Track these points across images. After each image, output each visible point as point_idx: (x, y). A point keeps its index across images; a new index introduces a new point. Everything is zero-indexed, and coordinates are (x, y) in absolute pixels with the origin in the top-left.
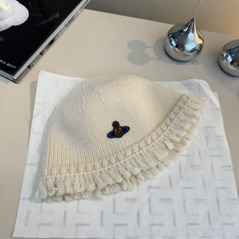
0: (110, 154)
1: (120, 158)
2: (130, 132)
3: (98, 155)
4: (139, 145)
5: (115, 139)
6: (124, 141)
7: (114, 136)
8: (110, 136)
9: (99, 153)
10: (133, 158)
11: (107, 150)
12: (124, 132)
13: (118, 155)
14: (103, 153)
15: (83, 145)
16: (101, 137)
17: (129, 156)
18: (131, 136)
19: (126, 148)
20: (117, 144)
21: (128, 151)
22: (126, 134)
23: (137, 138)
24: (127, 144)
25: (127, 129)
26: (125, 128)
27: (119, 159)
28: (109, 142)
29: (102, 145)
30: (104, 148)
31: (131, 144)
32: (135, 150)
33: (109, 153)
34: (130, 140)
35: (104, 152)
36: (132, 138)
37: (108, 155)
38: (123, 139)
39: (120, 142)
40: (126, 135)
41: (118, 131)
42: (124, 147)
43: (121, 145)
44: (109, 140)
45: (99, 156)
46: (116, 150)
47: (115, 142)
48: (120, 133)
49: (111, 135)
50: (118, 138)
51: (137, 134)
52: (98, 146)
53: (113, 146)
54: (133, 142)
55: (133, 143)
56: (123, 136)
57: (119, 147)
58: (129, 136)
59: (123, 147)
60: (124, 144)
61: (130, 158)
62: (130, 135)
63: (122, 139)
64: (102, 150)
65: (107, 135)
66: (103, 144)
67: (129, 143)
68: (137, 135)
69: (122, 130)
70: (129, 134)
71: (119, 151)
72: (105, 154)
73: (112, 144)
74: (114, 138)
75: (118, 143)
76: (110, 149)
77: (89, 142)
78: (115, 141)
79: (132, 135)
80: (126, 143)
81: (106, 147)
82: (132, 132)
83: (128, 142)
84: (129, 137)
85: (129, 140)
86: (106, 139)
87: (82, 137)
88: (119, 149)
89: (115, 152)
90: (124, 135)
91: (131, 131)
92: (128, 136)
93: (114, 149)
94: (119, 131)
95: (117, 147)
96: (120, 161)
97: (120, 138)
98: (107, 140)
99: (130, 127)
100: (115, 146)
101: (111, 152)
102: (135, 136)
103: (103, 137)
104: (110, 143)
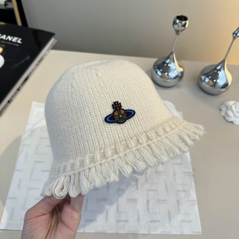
0: (106, 145)
1: (120, 150)
2: (135, 117)
3: (90, 147)
4: (147, 135)
5: (115, 126)
6: (127, 129)
7: (114, 121)
8: (108, 120)
9: (92, 143)
10: (137, 150)
11: (103, 140)
12: (127, 117)
13: (117, 146)
14: (97, 144)
15: (73, 134)
16: (95, 122)
17: (132, 147)
18: (136, 124)
19: (128, 138)
20: (117, 132)
21: (131, 141)
22: (130, 120)
23: (145, 127)
24: (130, 134)
25: (131, 113)
26: (129, 111)
27: (118, 151)
28: (106, 128)
29: (96, 133)
30: (98, 136)
31: (136, 134)
32: (142, 140)
33: (104, 144)
34: (135, 129)
35: (98, 142)
36: (137, 126)
37: (103, 146)
38: (126, 126)
39: (121, 130)
40: (131, 122)
41: (119, 115)
42: (126, 138)
43: (122, 134)
44: (106, 126)
45: (92, 148)
46: (116, 140)
47: (115, 130)
48: (122, 117)
49: (110, 119)
50: (118, 124)
51: (144, 121)
52: (91, 135)
53: (111, 134)
54: (139, 131)
55: (138, 133)
56: (126, 123)
57: (119, 137)
58: (134, 123)
59: (124, 137)
60: (127, 133)
61: (134, 150)
62: (136, 122)
63: (124, 127)
64: (96, 139)
65: (104, 119)
66: (98, 131)
67: (133, 133)
68: (145, 123)
69: (124, 113)
70: (134, 121)
71: (119, 142)
72: (100, 145)
73: (110, 132)
74: (113, 124)
75: (119, 131)
76: (107, 138)
77: (80, 129)
78: (114, 128)
79: (138, 122)
80: (129, 132)
81: (102, 136)
82: (138, 119)
83: (132, 130)
84: (134, 125)
85: (133, 128)
86: (103, 125)
87: (72, 123)
88: (119, 139)
89: (114, 142)
90: (127, 121)
91: (137, 117)
92: (132, 123)
93: (112, 139)
94: (121, 114)
95: (117, 136)
96: (118, 154)
97: (121, 125)
98: (103, 127)
99: (136, 111)
100: (114, 135)
101: (108, 142)
102: (141, 124)
103: (98, 122)
104: (107, 131)
